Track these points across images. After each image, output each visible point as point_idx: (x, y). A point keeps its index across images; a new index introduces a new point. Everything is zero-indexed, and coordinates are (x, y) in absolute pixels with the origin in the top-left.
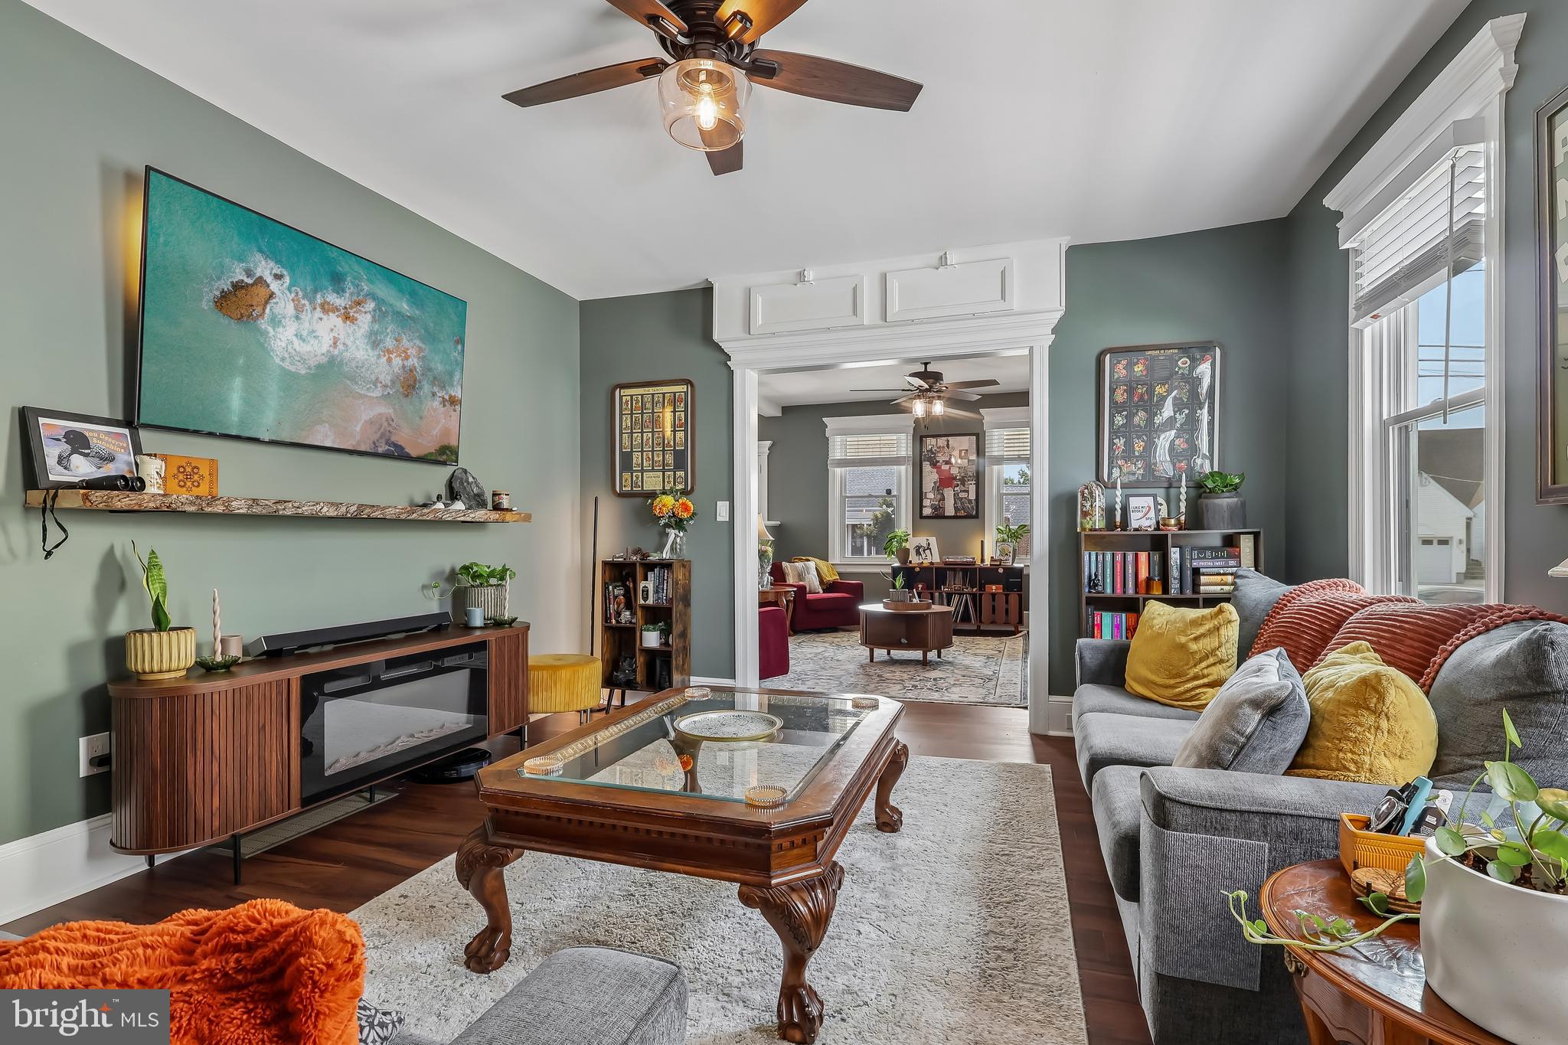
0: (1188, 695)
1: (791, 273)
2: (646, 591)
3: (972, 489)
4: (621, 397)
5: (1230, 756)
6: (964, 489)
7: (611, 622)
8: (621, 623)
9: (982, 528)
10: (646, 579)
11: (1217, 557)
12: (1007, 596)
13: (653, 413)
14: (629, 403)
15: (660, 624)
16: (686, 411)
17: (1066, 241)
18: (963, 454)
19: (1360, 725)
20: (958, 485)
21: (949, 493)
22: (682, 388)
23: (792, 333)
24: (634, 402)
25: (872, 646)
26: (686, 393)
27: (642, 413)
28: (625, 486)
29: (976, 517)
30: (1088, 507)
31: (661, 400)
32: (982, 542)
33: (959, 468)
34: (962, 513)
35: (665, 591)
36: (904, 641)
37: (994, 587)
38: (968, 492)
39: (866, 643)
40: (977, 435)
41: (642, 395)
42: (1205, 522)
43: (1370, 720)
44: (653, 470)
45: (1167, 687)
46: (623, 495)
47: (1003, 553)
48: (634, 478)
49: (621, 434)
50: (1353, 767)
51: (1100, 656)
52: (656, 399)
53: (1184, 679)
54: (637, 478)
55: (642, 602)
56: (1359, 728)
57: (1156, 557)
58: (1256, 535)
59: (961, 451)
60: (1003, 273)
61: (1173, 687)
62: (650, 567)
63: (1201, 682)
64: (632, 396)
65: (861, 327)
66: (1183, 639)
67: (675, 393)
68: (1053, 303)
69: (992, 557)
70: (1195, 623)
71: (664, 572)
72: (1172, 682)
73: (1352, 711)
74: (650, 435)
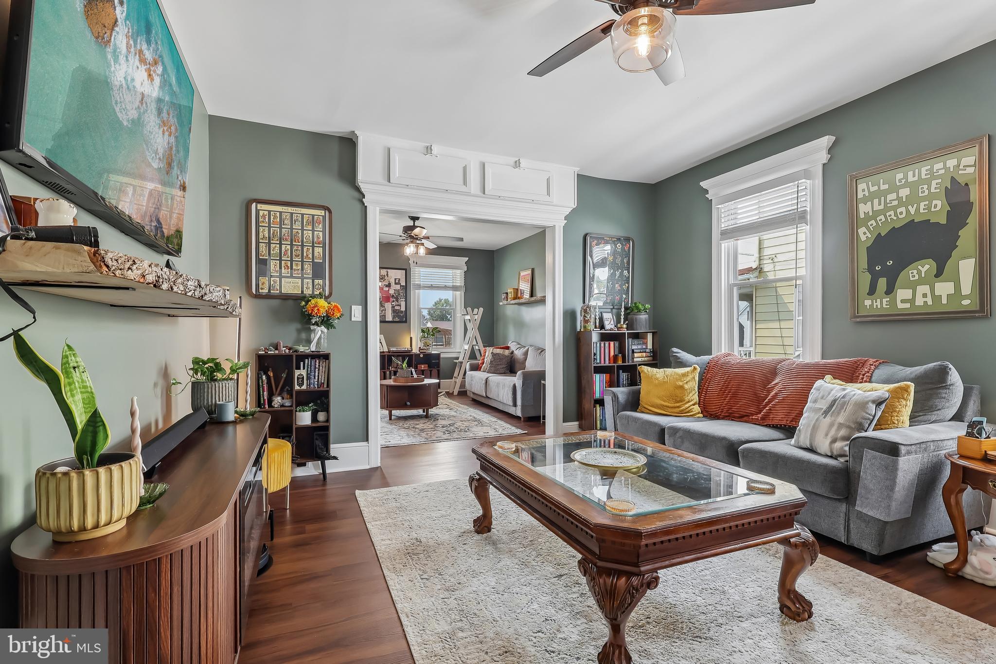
0: (687, 410)
1: (422, 145)
2: (300, 378)
3: (403, 304)
4: (257, 211)
5: (867, 425)
6: (397, 303)
7: (264, 408)
8: (274, 407)
9: (409, 330)
10: (298, 368)
11: (639, 344)
12: (431, 371)
13: (292, 229)
14: (267, 217)
15: (310, 405)
16: (324, 232)
17: (577, 169)
18: (397, 281)
19: (900, 405)
20: (394, 301)
21: (388, 306)
22: (322, 213)
23: (420, 188)
24: (272, 217)
25: (390, 409)
26: (324, 217)
27: (281, 228)
28: (262, 289)
29: (406, 322)
30: (588, 318)
31: (300, 219)
32: (411, 338)
33: (395, 290)
34: (397, 319)
35: (317, 378)
36: (408, 403)
37: (423, 366)
38: (400, 306)
39: (387, 407)
40: (406, 270)
41: (281, 213)
42: (635, 327)
43: (904, 402)
44: (292, 277)
45: (675, 407)
46: (258, 296)
47: (426, 345)
48: (272, 283)
49: (258, 243)
50: (896, 422)
51: (625, 396)
52: (294, 218)
53: (684, 402)
54: (275, 282)
55: (297, 387)
56: (900, 407)
57: (617, 344)
58: (654, 333)
59: (395, 279)
60: (548, 180)
61: (678, 407)
62: (302, 357)
63: (691, 403)
64: (269, 212)
65: (468, 194)
66: (681, 384)
67: (313, 216)
68: (570, 202)
69: (420, 348)
70: (684, 375)
71: (316, 361)
72: (678, 405)
73: (897, 400)
74: (289, 247)
